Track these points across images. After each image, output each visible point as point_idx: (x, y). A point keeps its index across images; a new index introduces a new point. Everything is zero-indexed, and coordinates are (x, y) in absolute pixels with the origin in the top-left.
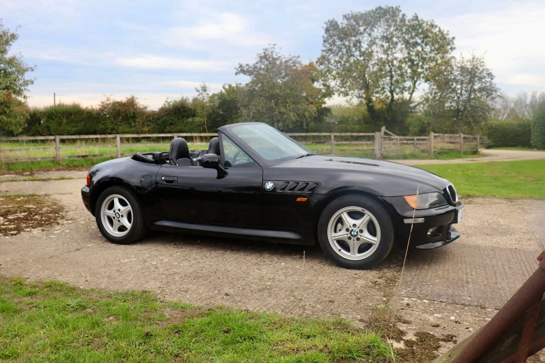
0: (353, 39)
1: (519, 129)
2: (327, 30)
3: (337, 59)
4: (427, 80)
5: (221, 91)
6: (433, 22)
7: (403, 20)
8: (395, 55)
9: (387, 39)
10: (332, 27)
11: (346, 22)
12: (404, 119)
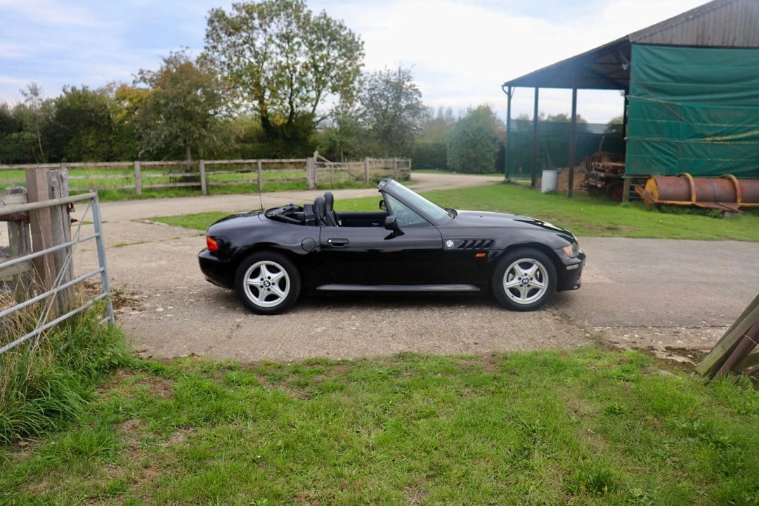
0: (244, 34)
1: (434, 150)
2: (211, 22)
3: (223, 59)
4: (334, 89)
5: (61, 96)
6: (341, 22)
7: (307, 16)
8: (298, 59)
9: (287, 38)
10: (217, 18)
11: (235, 13)
12: (307, 136)
